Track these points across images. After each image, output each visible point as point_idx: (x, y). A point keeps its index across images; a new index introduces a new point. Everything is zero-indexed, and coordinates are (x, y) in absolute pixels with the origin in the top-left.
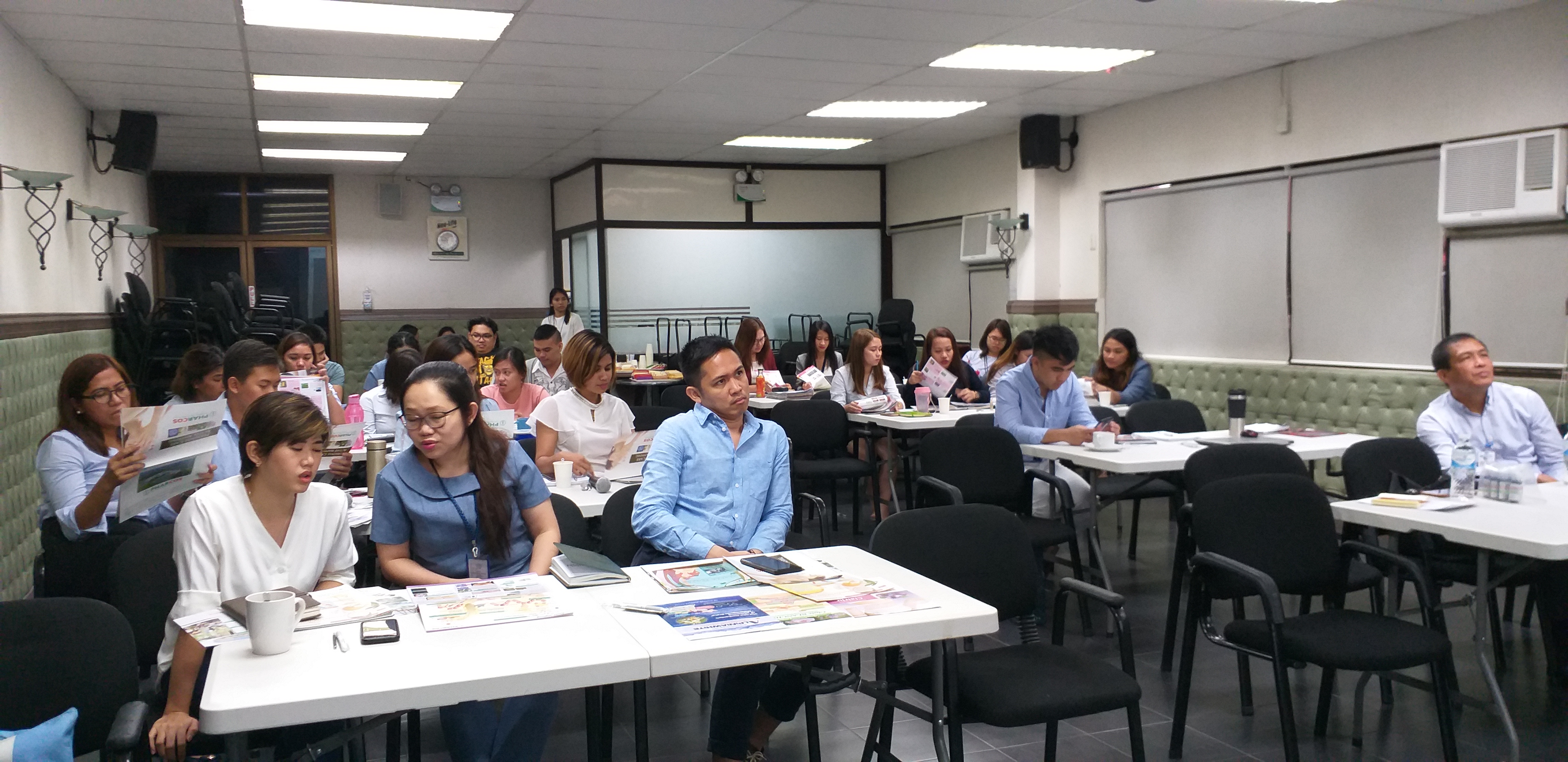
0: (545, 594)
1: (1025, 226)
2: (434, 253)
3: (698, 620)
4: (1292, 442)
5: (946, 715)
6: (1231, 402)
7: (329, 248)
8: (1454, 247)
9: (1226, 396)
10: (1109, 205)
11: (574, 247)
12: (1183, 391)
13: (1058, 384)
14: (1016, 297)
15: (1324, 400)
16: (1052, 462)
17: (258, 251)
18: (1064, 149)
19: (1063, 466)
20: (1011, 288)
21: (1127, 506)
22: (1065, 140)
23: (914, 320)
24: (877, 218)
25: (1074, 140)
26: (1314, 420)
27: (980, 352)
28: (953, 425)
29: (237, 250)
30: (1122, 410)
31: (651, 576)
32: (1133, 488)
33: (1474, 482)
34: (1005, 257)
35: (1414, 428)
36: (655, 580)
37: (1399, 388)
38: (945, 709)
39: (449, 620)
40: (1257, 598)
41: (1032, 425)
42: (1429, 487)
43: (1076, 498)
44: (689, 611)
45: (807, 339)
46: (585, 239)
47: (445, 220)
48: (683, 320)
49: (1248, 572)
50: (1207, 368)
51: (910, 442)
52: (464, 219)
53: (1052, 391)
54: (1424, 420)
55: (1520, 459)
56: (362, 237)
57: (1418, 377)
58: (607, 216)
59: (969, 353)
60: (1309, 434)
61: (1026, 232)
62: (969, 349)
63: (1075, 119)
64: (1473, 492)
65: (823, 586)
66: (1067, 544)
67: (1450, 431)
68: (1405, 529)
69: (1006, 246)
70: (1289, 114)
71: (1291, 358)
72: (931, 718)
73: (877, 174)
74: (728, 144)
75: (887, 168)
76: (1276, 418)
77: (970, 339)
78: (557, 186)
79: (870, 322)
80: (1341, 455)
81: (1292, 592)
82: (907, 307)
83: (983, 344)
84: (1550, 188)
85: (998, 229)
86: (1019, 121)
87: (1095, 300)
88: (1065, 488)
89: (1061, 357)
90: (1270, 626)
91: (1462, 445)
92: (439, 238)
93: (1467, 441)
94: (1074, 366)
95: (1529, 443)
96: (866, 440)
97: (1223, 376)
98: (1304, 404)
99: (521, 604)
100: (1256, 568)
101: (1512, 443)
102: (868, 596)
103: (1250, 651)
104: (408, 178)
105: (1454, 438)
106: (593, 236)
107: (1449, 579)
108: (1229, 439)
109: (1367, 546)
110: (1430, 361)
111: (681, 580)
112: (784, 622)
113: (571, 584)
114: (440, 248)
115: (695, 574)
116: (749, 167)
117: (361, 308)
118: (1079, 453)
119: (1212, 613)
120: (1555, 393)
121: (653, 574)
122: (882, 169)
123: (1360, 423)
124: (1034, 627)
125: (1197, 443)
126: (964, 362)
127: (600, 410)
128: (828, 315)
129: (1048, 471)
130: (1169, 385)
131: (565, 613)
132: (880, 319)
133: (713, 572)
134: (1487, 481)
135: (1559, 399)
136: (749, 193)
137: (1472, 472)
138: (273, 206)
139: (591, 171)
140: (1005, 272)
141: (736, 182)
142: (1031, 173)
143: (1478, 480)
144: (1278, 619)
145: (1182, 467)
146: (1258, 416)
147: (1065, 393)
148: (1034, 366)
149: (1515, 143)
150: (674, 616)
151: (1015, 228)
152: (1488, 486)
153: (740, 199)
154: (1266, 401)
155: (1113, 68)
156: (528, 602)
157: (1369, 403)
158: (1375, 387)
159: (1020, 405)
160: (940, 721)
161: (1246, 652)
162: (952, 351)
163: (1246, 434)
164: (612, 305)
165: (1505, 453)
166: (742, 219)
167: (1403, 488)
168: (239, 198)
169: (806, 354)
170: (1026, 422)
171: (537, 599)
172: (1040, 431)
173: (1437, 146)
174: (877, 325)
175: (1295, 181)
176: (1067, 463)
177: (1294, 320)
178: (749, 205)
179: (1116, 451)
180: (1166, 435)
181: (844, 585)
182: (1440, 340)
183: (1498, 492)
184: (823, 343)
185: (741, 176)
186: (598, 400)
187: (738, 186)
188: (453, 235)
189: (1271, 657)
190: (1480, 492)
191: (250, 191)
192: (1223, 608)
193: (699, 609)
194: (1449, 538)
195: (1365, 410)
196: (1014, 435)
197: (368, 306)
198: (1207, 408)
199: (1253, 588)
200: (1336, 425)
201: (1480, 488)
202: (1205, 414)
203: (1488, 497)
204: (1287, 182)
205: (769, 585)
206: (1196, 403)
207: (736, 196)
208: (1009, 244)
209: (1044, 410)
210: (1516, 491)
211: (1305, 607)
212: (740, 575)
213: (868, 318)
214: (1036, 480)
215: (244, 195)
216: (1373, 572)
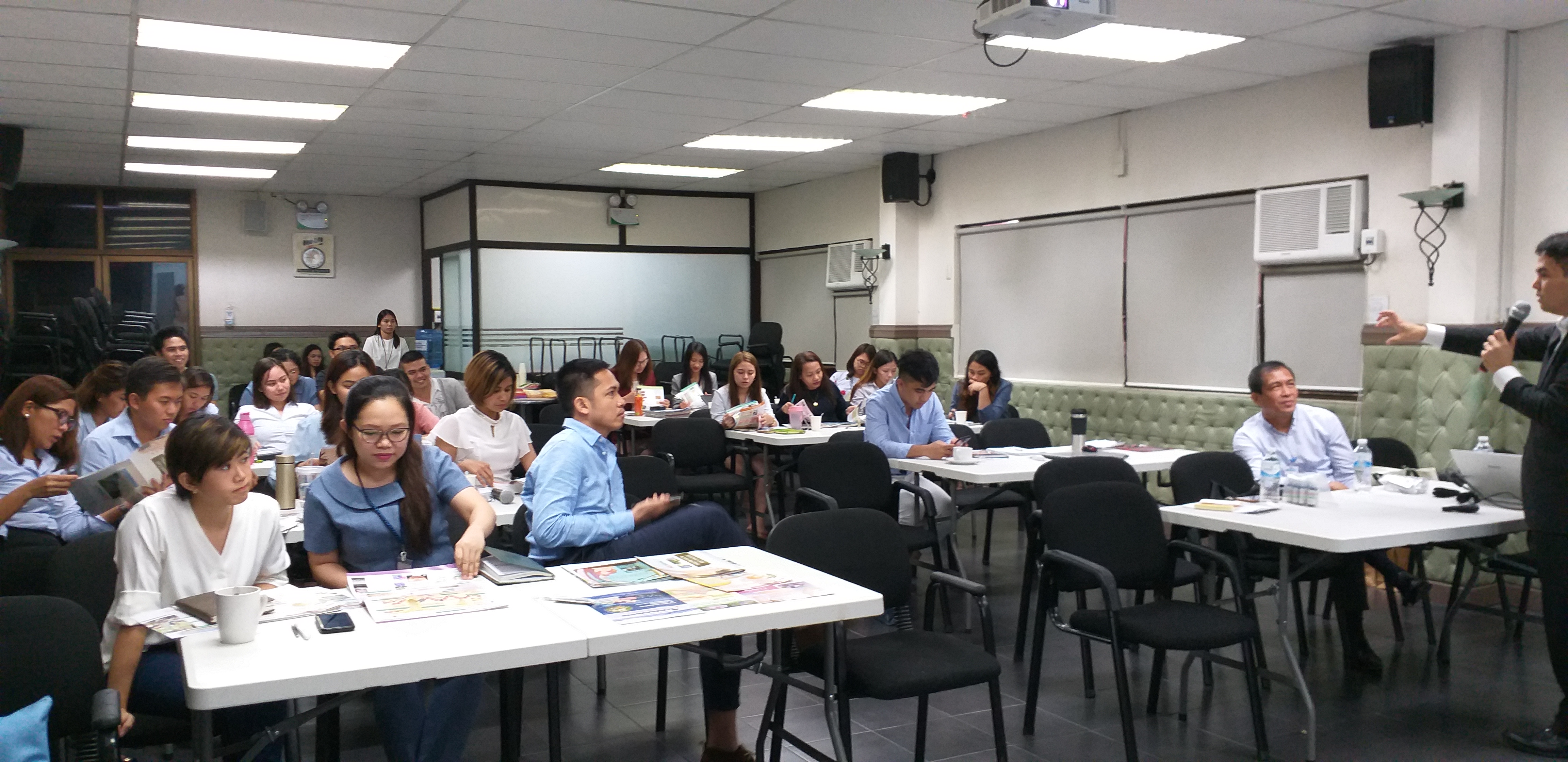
0: (479, 591)
1: (887, 256)
2: (299, 271)
3: (624, 609)
4: (1127, 456)
5: (836, 692)
6: (1073, 420)
7: (190, 262)
8: (1268, 281)
9: (1070, 415)
10: (963, 237)
11: (445, 265)
12: (1030, 411)
13: (920, 404)
14: (878, 321)
15: (1156, 419)
16: (917, 474)
17: (114, 267)
18: (923, 184)
19: (926, 479)
20: (874, 313)
21: (981, 516)
22: (923, 176)
23: (782, 343)
24: (747, 245)
25: (931, 177)
26: (1146, 438)
27: (847, 373)
28: (826, 441)
29: (91, 265)
30: (977, 428)
31: (572, 574)
32: (987, 498)
33: (1278, 490)
34: (868, 284)
35: (1231, 445)
36: (577, 577)
37: (1222, 409)
38: (835, 687)
39: (394, 614)
40: (1099, 590)
41: (898, 441)
42: (1244, 494)
43: (938, 507)
44: (615, 602)
45: (680, 360)
46: (457, 258)
47: (311, 237)
48: (558, 340)
49: (1089, 566)
50: (1051, 390)
51: (783, 458)
52: (331, 237)
53: (915, 410)
54: (1239, 436)
55: (1317, 471)
56: (226, 253)
57: (1237, 399)
58: (481, 237)
59: (835, 374)
60: (1141, 449)
61: (888, 261)
62: (834, 371)
63: (933, 157)
64: (1279, 497)
65: (730, 580)
66: (930, 549)
67: (1260, 446)
68: (1222, 529)
69: (869, 274)
70: (1126, 159)
71: (1126, 381)
72: (823, 694)
73: (746, 202)
74: (604, 169)
75: (756, 196)
76: (1113, 436)
77: (835, 362)
78: (427, 205)
79: (741, 344)
80: (1169, 468)
81: (1128, 587)
82: (776, 330)
83: (850, 366)
84: (1348, 232)
85: (862, 258)
86: (881, 158)
87: (951, 326)
88: (928, 498)
89: (923, 379)
90: (1109, 614)
91: (1269, 457)
92: (305, 255)
93: (1274, 453)
94: (934, 388)
95: (1326, 458)
96: (744, 457)
97: (1066, 397)
98: (1138, 423)
99: (458, 600)
100: (1096, 562)
101: (1312, 457)
102: (771, 586)
103: (1091, 636)
104: (273, 195)
105: (1263, 451)
106: (466, 256)
107: (1261, 575)
108: (1073, 453)
109: (1190, 544)
110: (1247, 383)
111: (601, 577)
112: (701, 608)
113: (501, 582)
114: (306, 265)
115: (612, 572)
116: (622, 192)
117: (223, 324)
118: (940, 466)
119: (1059, 604)
120: (1352, 413)
121: (574, 572)
122: (750, 197)
123: (1188, 440)
124: (907, 617)
125: (1043, 457)
126: (831, 381)
127: (500, 426)
128: (701, 337)
129: (913, 483)
130: (1017, 406)
131: (501, 606)
132: (751, 341)
133: (629, 570)
134: (1290, 488)
135: (1355, 418)
136: (623, 217)
137: (1277, 480)
138: (125, 219)
139: (465, 192)
140: (868, 298)
141: (610, 206)
142: (892, 205)
143: (1282, 488)
144: (1115, 607)
145: (1031, 478)
146: (1097, 434)
147: (928, 410)
148: (900, 387)
149: (1318, 190)
150: (601, 606)
151: (878, 257)
152: (1291, 492)
153: (614, 222)
154: (1104, 420)
155: (968, 113)
156: (465, 598)
157: (1196, 422)
158: (1200, 407)
159: (888, 422)
160: (831, 696)
161: (1087, 636)
162: (821, 373)
163: (1086, 449)
164: (485, 323)
165: (1307, 467)
166: (616, 242)
167: (1222, 496)
168: (94, 212)
169: (680, 374)
170: (894, 439)
171: (473, 595)
172: (905, 447)
173: (1252, 192)
174: (748, 347)
175: (1131, 220)
176: (931, 476)
177: (1129, 347)
178: (622, 229)
179: (973, 464)
180: (1016, 450)
181: (748, 578)
182: (1256, 364)
183: (1298, 497)
184: (697, 363)
185: (615, 200)
186: (497, 417)
187: (612, 209)
188: (319, 251)
189: (1109, 641)
190: (1285, 498)
191: (105, 204)
192: (1068, 601)
193: (623, 600)
194: (1258, 536)
195: (1192, 428)
196: (882, 449)
197: (230, 323)
198: (1052, 426)
199: (1094, 582)
200: (1166, 441)
201: (1284, 494)
202: (1050, 432)
203: (1291, 502)
204: (1123, 220)
205: (681, 579)
206: (1042, 422)
207: (610, 220)
208: (872, 272)
209: (908, 427)
210: (1313, 496)
211: (1140, 599)
212: (655, 572)
213: (739, 339)
214: (902, 491)
215: (101, 207)
216: (1197, 569)
